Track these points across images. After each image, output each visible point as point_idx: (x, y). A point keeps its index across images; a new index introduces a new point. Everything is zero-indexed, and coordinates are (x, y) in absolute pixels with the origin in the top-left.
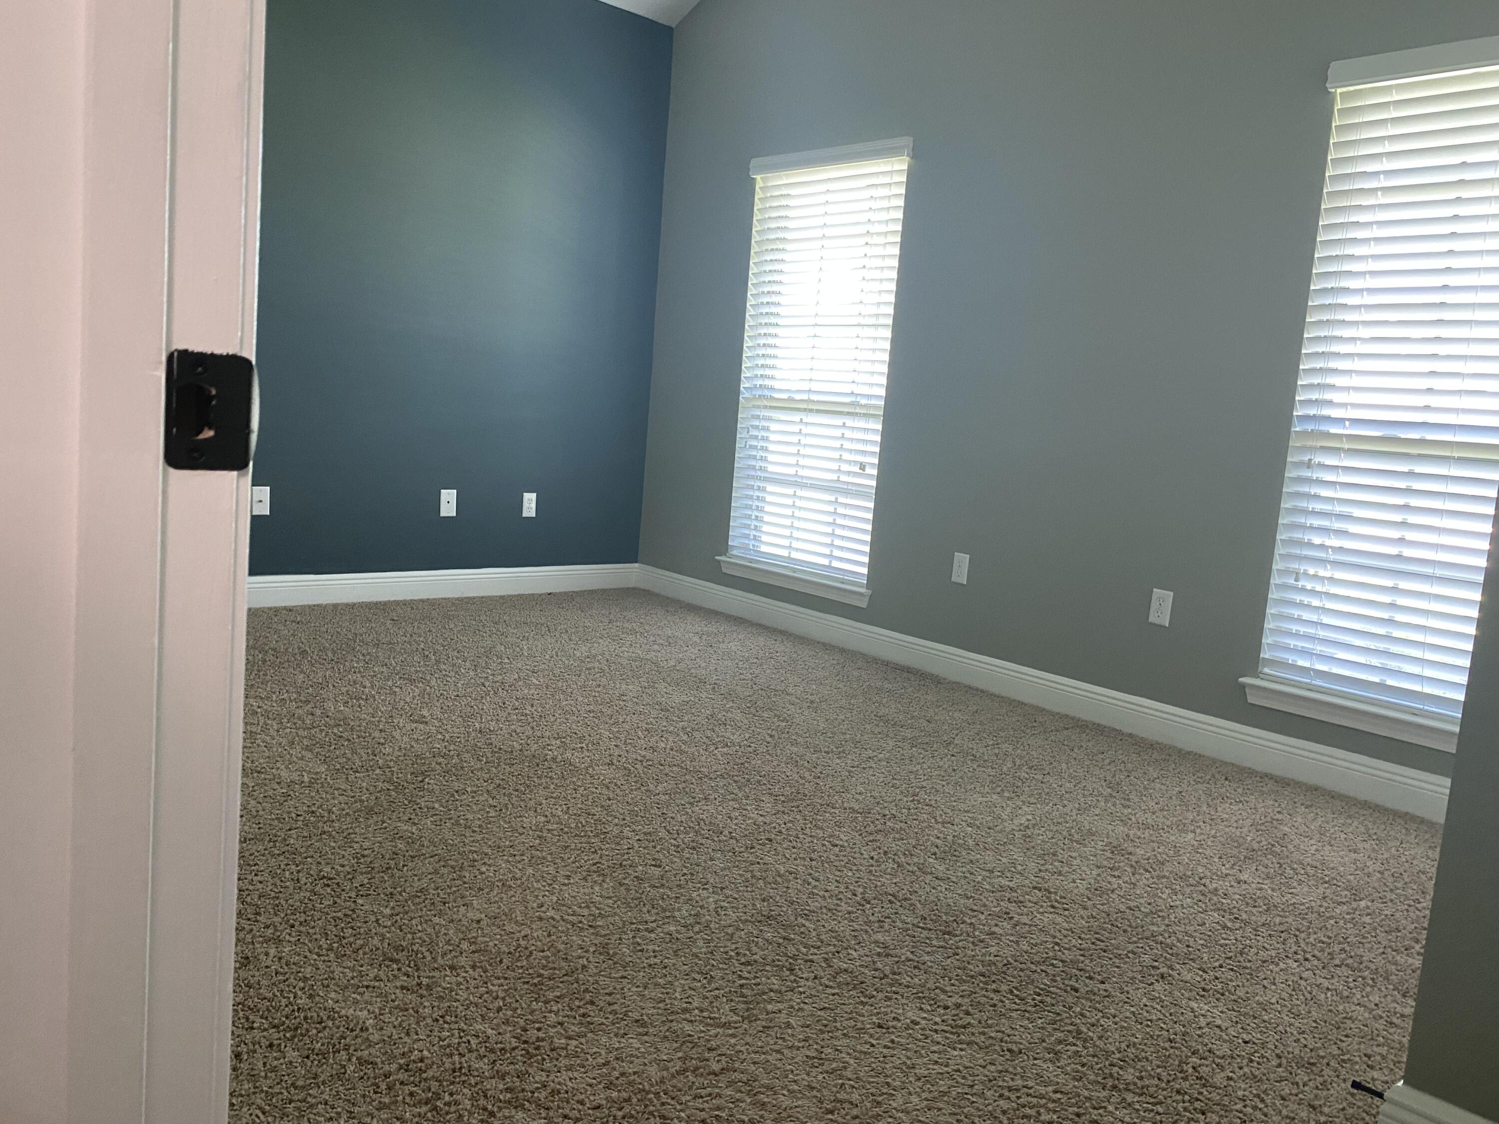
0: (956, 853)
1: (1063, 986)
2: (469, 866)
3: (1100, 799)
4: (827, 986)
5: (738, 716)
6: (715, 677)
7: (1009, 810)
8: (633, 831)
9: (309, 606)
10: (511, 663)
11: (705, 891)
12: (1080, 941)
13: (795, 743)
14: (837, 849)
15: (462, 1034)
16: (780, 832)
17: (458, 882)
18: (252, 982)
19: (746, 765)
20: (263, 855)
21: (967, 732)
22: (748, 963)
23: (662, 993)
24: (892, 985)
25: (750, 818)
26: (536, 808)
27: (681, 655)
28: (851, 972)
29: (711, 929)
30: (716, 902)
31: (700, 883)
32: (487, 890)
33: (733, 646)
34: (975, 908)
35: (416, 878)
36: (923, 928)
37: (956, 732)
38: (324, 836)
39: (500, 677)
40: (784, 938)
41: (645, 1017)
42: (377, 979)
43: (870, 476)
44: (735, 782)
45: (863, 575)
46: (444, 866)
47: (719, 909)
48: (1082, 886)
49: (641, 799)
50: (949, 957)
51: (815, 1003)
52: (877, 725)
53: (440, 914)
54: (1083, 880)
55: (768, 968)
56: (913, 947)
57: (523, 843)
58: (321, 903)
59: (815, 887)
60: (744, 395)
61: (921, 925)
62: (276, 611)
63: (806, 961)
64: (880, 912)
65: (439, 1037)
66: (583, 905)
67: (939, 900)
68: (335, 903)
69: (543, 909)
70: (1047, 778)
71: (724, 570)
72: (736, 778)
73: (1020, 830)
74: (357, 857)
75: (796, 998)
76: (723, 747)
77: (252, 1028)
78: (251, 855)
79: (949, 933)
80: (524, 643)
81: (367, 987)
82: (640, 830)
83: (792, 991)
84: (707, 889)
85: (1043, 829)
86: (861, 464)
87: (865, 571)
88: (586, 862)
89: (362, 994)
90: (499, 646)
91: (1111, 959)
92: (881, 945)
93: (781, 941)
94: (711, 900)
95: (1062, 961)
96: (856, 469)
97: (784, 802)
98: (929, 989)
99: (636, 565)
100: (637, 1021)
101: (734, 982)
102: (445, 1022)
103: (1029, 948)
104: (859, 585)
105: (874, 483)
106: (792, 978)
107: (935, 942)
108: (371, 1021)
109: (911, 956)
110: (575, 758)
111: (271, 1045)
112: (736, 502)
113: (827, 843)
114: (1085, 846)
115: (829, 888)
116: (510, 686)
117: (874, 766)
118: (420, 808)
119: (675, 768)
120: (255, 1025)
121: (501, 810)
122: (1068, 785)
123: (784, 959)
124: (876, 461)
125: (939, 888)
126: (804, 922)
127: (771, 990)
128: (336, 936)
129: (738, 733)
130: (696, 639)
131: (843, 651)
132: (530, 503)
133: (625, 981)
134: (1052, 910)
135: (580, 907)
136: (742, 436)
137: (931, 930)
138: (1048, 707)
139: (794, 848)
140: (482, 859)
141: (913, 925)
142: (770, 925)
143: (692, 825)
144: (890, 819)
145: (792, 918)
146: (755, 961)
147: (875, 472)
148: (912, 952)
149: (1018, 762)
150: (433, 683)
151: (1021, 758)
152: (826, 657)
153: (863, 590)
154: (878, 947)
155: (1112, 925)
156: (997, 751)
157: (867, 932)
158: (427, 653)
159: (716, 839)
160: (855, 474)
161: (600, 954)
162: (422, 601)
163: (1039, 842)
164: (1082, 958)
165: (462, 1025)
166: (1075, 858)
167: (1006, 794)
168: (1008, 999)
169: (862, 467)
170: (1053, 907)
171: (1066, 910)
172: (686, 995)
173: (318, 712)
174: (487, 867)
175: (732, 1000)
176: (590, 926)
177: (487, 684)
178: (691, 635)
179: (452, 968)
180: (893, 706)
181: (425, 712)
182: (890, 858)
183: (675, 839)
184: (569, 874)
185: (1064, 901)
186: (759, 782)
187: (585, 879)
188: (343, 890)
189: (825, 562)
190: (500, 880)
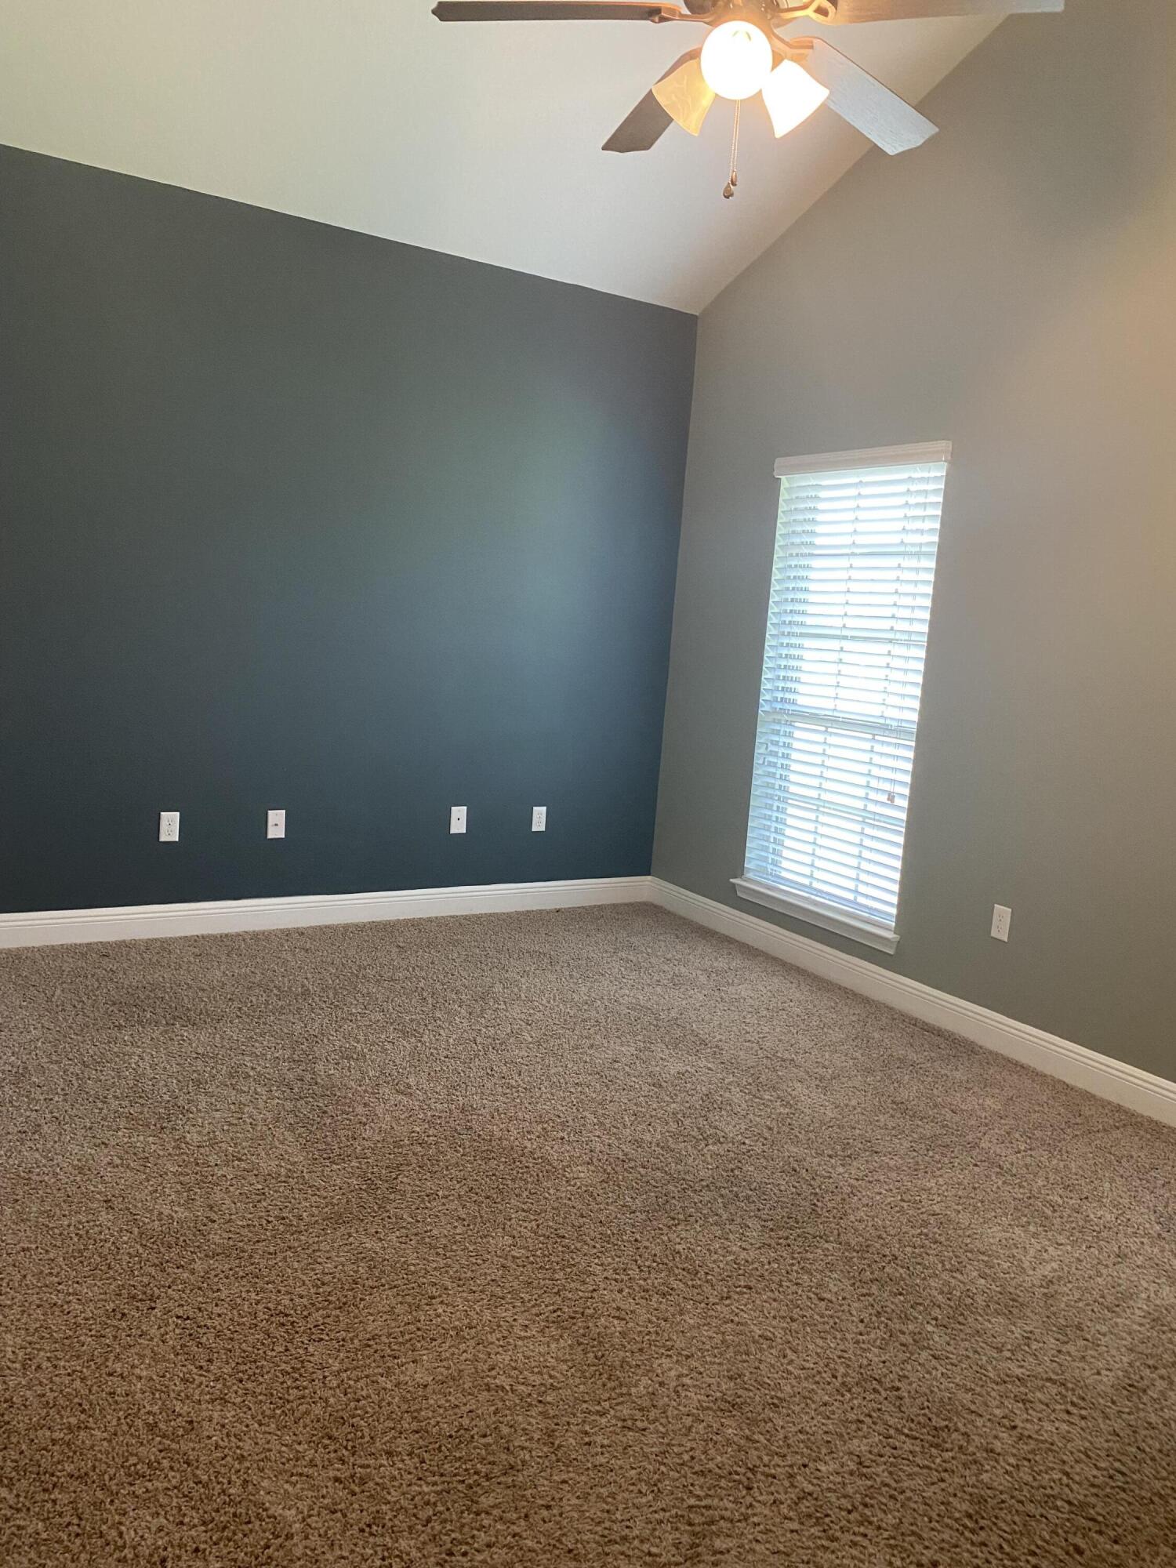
0: (961, 1319)
1: (1064, 1544)
2: (427, 1304)
3: (1145, 1240)
4: (786, 1518)
5: (736, 1096)
6: (718, 1037)
7: (1032, 1252)
8: (602, 1265)
9: (320, 928)
10: (507, 1011)
11: (668, 1360)
12: (1095, 1472)
13: (796, 1142)
14: (823, 1304)
15: (386, 1554)
16: (762, 1276)
17: (412, 1328)
18: (191, 1457)
19: (737, 1172)
20: (227, 1278)
21: (996, 1131)
22: (702, 1473)
23: (603, 1511)
24: (861, 1524)
25: (730, 1253)
26: (504, 1224)
27: (684, 1002)
28: (816, 1499)
29: (667, 1417)
30: (680, 1376)
31: (664, 1346)
32: (439, 1341)
33: (744, 990)
34: (973, 1407)
35: (371, 1318)
36: (907, 1436)
37: (983, 1129)
38: (289, 1253)
39: (492, 1031)
40: (748, 1438)
41: (579, 1546)
42: (312, 1464)
43: (899, 808)
44: (722, 1196)
45: (890, 915)
46: (401, 1303)
47: (679, 1388)
48: (1108, 1378)
49: (616, 1218)
50: (933, 1484)
51: (769, 1542)
52: (892, 1116)
53: (388, 1373)
54: (1110, 1370)
55: (723, 1483)
56: (892, 1464)
57: (485, 1274)
58: (273, 1350)
59: (791, 1362)
60: (764, 707)
61: (906, 1431)
62: (287, 933)
63: (767, 1476)
64: (859, 1406)
65: (362, 1555)
66: (536, 1370)
67: (932, 1392)
68: (287, 1350)
69: (494, 1373)
70: (1085, 1205)
71: (739, 894)
72: (723, 1191)
73: (1042, 1286)
74: (317, 1285)
75: (750, 1533)
76: (714, 1144)
77: (182, 1523)
78: (216, 1276)
79: (937, 1446)
80: (523, 980)
81: (301, 1475)
82: (609, 1264)
83: (746, 1520)
84: (670, 1356)
85: (1070, 1286)
86: (889, 795)
87: (894, 911)
88: (546, 1306)
89: (294, 1484)
90: (498, 984)
91: (1130, 1504)
92: (855, 1458)
93: (743, 1442)
94: (673, 1373)
95: (1069, 1503)
96: (884, 798)
97: (772, 1230)
98: (903, 1534)
99: (649, 878)
100: (570, 1551)
101: (683, 1500)
102: (371, 1534)
103: (1030, 1479)
104: (886, 928)
105: (904, 816)
106: (749, 1499)
107: (918, 1460)
108: (297, 1525)
109: (888, 1480)
110: (553, 1151)
111: (197, 1550)
112: (753, 821)
113: (813, 1296)
114: (1119, 1316)
115: (807, 1365)
116: (501, 1044)
117: (882, 1178)
118: (389, 1217)
119: (659, 1174)
120: (186, 1520)
121: (469, 1225)
122: (1108, 1217)
123: (742, 1470)
124: (907, 791)
125: (934, 1372)
126: (771, 1415)
127: (722, 1518)
128: (280, 1398)
129: (733, 1123)
130: (703, 979)
131: (866, 1001)
132: (539, 818)
133: (566, 1487)
134: (1066, 1417)
135: (533, 1372)
136: (760, 751)
137: (916, 1438)
138: (1099, 1094)
139: (775, 1300)
140: (440, 1296)
141: (897, 1429)
142: (734, 1416)
143: (665, 1260)
144: (889, 1262)
145: (759, 1408)
146: (710, 1471)
147: (905, 804)
148: (891, 1473)
149: (1052, 1176)
150: (425, 1038)
151: (1057, 1171)
152: (846, 1009)
153: (890, 935)
154: (852, 1460)
155: (1138, 1448)
156: (1028, 1160)
157: (841, 1435)
158: (425, 994)
159: (690, 1283)
160: (883, 804)
161: (544, 1444)
162: (430, 920)
163: (1063, 1306)
164: (1093, 1500)
165: (388, 1539)
166: (1104, 1335)
167: (1032, 1228)
168: (996, 1558)
169: (891, 798)
170: (1068, 1412)
171: (1083, 1418)
172: (628, 1516)
173: (308, 1077)
174: (444, 1307)
175: (677, 1529)
176: (540, 1402)
177: (479, 1040)
178: (699, 972)
179: (389, 1454)
180: (915, 1088)
181: (412, 1081)
182: (882, 1322)
183: (645, 1280)
184: (527, 1323)
185: (1082, 1404)
186: (748, 1198)
187: (542, 1331)
188: (297, 1332)
189: (851, 896)
190: (455, 1328)
